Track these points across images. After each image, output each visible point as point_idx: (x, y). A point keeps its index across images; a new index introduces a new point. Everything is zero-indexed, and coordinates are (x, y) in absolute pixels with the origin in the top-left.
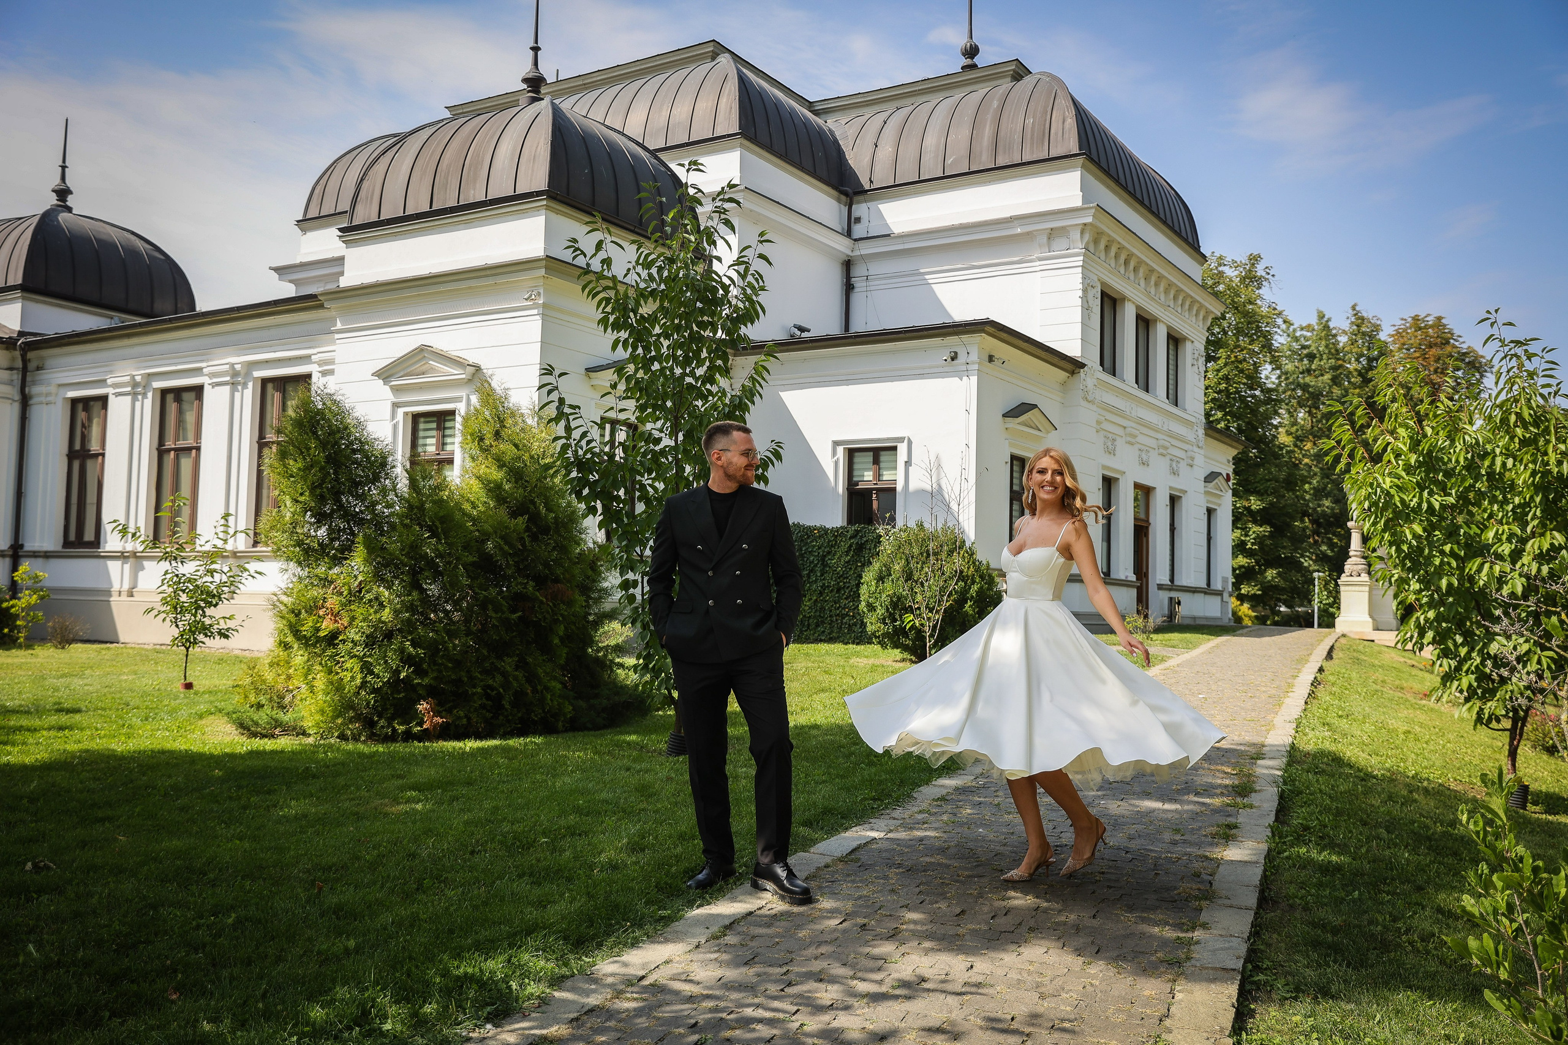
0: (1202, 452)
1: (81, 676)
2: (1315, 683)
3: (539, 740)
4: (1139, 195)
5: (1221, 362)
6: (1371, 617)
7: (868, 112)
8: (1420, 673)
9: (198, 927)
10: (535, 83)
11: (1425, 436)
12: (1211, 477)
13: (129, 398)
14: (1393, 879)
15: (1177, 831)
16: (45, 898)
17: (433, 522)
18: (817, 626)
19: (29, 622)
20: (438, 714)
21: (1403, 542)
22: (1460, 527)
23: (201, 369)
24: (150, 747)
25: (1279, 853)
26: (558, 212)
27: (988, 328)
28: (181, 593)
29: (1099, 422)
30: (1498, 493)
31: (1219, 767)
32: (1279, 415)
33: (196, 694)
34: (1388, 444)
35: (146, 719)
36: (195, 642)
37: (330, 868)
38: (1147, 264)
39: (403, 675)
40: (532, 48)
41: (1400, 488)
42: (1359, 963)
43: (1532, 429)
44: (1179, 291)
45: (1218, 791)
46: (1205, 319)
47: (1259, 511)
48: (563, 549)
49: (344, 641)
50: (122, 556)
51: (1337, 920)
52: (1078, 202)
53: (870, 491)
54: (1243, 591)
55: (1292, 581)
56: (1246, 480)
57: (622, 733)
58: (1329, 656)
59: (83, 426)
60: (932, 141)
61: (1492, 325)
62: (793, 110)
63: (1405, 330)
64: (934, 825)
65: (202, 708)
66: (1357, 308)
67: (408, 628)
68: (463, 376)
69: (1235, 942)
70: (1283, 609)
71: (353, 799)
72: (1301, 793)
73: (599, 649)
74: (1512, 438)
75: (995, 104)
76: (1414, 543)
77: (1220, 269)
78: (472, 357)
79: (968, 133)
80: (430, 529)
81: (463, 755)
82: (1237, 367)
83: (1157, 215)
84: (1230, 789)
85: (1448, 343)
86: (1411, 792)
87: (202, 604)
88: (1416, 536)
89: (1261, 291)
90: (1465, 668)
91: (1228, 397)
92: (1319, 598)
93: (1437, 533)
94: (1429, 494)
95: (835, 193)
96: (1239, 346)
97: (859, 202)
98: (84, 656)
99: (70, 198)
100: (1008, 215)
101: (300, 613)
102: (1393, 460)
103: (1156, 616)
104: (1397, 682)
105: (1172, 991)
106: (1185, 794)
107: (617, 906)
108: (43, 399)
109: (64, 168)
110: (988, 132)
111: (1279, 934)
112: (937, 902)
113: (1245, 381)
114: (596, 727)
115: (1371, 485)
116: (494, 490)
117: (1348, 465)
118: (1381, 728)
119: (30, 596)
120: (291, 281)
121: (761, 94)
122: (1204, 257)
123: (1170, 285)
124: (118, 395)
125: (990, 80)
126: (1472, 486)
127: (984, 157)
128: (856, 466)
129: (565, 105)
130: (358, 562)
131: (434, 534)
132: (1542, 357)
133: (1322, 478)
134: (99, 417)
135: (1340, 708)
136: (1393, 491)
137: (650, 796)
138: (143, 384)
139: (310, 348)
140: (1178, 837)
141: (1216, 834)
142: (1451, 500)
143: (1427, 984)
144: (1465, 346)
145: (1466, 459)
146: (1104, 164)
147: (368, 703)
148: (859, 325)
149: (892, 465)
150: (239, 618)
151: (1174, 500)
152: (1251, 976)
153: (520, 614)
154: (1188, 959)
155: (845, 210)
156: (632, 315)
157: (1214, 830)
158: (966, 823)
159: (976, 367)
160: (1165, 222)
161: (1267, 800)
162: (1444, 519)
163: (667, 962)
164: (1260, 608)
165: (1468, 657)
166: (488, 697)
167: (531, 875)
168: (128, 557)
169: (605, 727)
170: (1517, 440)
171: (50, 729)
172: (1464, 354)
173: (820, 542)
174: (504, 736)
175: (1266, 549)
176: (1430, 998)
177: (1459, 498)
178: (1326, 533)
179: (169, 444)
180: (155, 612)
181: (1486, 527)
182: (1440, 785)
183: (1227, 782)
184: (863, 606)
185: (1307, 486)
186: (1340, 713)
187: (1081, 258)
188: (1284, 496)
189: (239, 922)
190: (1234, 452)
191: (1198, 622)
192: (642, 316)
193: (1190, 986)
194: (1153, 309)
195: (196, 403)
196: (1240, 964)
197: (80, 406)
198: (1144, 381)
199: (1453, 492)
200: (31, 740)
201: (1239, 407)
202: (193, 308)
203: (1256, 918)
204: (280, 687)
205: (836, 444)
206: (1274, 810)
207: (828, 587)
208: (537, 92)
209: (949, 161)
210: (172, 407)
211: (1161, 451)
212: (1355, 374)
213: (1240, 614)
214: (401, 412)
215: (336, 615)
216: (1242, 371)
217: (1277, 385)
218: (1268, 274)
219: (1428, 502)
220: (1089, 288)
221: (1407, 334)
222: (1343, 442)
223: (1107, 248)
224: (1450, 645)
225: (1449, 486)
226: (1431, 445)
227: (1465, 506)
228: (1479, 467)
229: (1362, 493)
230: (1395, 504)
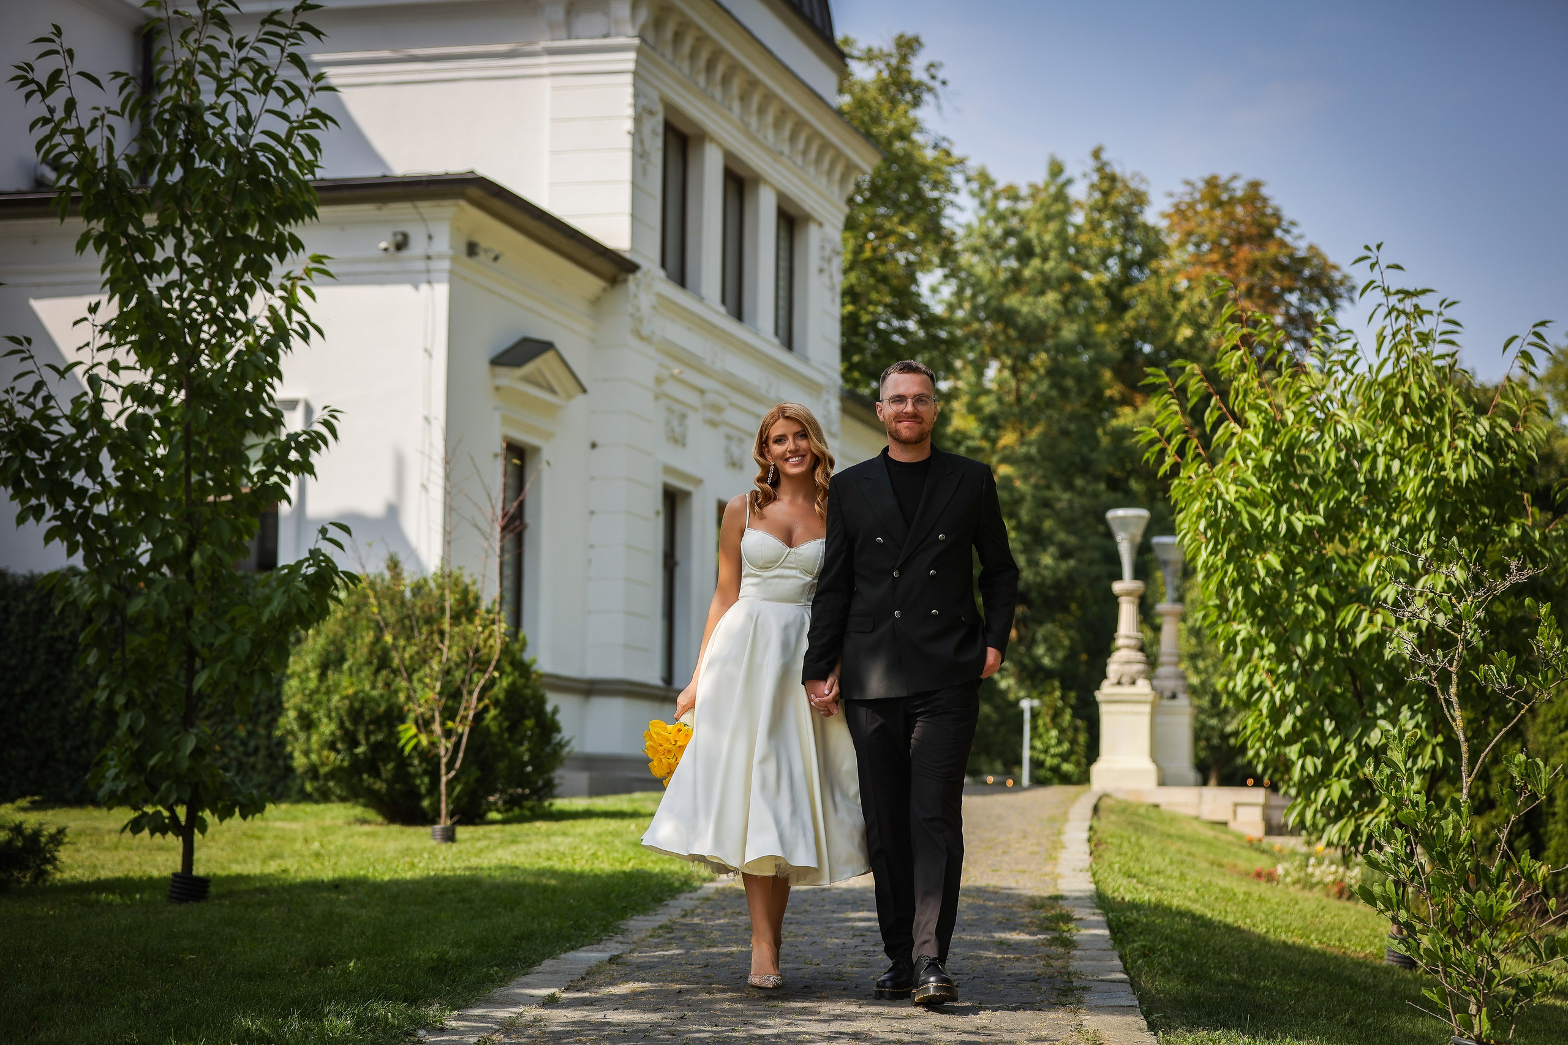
6: (1154, 756)
8: (1242, 851)
11: (1284, 424)
21: (1253, 580)
27: (474, 192)
29: (659, 381)
30: (1380, 510)
34: (1233, 434)
38: (746, 71)
41: (1251, 502)
43: (1425, 418)
44: (800, 123)
46: (844, 179)
58: (1096, 815)
61: (1372, 266)
63: (1191, 206)
66: (1103, 155)
74: (1398, 432)
76: (1268, 581)
82: (874, 270)
85: (1271, 235)
88: (1269, 570)
89: (919, 114)
93: (1299, 570)
94: (1288, 510)
102: (1239, 459)
113: (888, 299)
115: (1210, 495)
122: (840, 52)
123: (785, 112)
126: (1346, 500)
132: (1440, 314)
136: (1239, 506)
142: (1319, 519)
144: (1302, 243)
145: (1338, 459)
154: (1080, 1002)
159: (446, 265)
162: (1306, 548)
165: (1340, 751)
170: (1405, 434)
172: (1304, 261)
177: (1328, 515)
181: (1364, 561)
184: (289, 719)
187: (632, 55)
194: (755, 159)
198: (735, 299)
199: (1321, 506)
212: (1099, 292)
216: (884, 279)
217: (951, 307)
218: (933, 77)
219: (1288, 521)
220: (645, 116)
221: (1196, 213)
222: (1168, 430)
223: (678, 37)
224: (1316, 737)
225: (1316, 497)
226: (1292, 437)
227: (1337, 529)
228: (1355, 472)
229: (1196, 507)
230: (1241, 525)
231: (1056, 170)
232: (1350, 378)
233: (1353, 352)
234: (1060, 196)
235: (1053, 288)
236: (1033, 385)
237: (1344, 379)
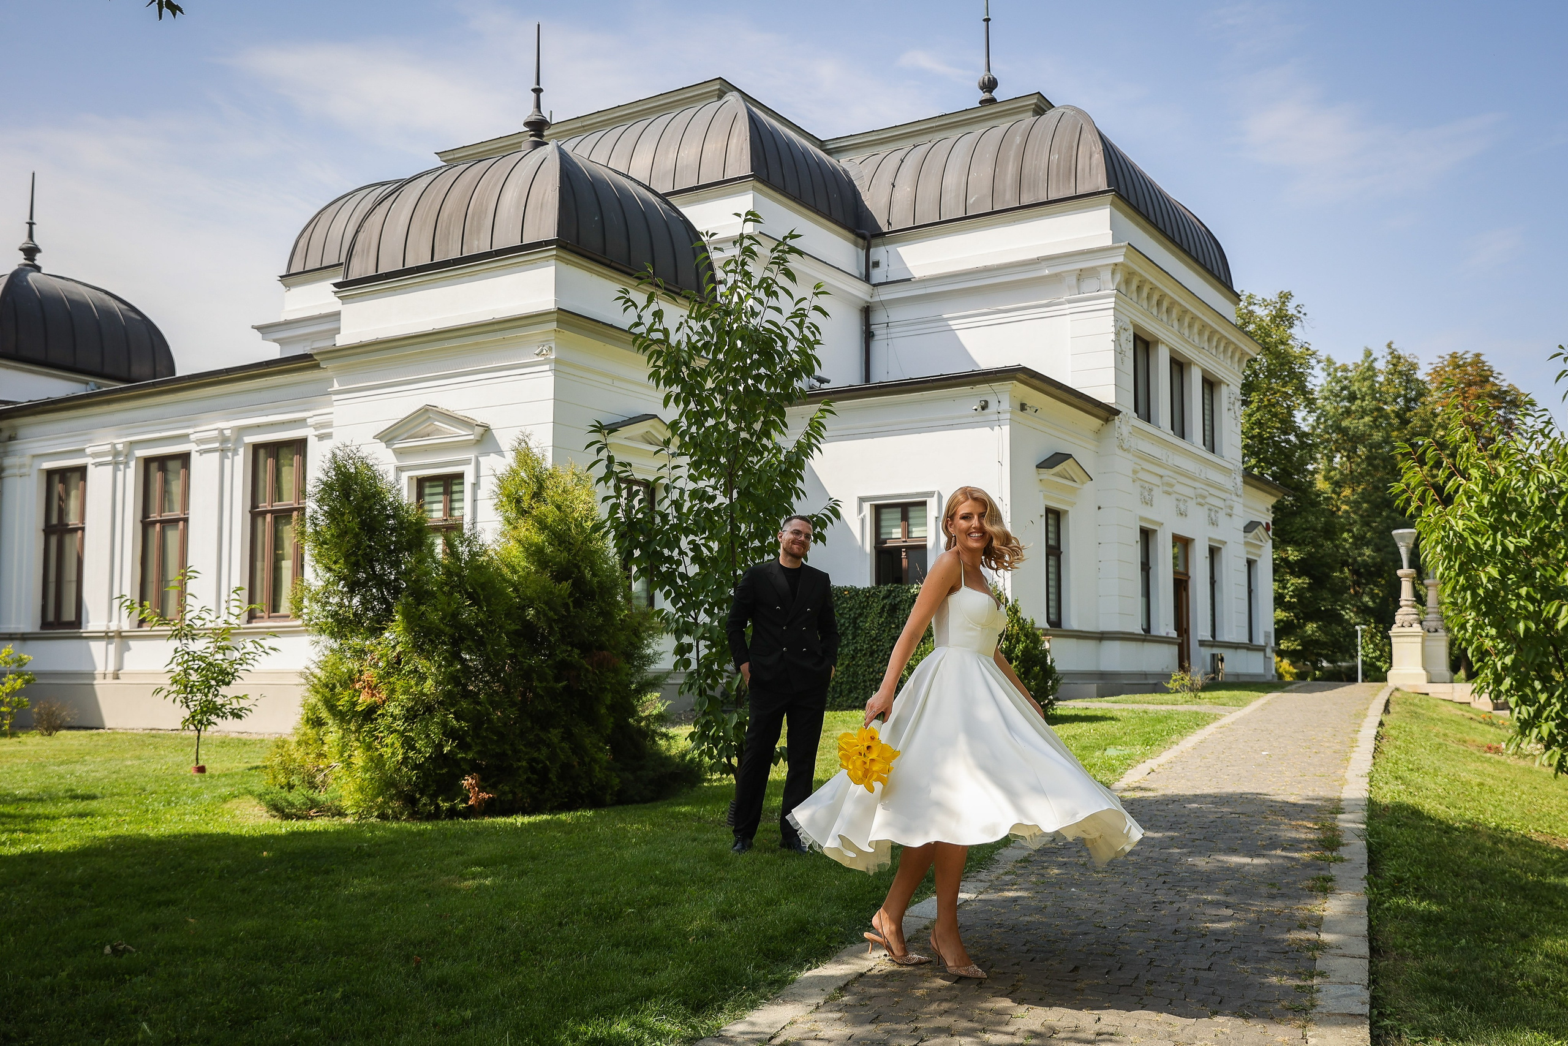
0: (1241, 500)
1: (83, 762)
2: (1379, 737)
3: (590, 813)
4: (1169, 232)
5: (1254, 406)
6: (1425, 669)
7: (883, 150)
8: (1479, 725)
9: (306, 1002)
10: (538, 127)
11: (1497, 476)
12: (1250, 527)
13: (110, 468)
14: (1496, 927)
15: (1273, 885)
16: (136, 980)
17: (474, 590)
18: (850, 691)
19: (14, 708)
20: (482, 789)
21: (1478, 586)
22: (1536, 569)
23: (187, 435)
24: (183, 831)
25: (1379, 904)
26: (568, 262)
27: (1019, 376)
28: (191, 672)
29: (1135, 472)
31: (1300, 823)
32: (1315, 460)
33: (212, 777)
34: (1460, 485)
35: (169, 804)
36: (209, 723)
37: (420, 943)
38: (1180, 305)
39: (446, 750)
40: (534, 90)
41: (1474, 532)
42: (1480, 1008)
44: (1214, 332)
45: (1305, 846)
46: (1240, 360)
47: (1297, 562)
48: (607, 615)
49: (383, 715)
50: (107, 636)
51: (1451, 968)
52: (1108, 242)
53: (899, 548)
54: (1282, 647)
55: (1333, 635)
56: (1282, 530)
57: (672, 805)
58: (1386, 710)
59: (60, 498)
60: (952, 179)
62: (806, 150)
63: (1442, 369)
64: (1023, 886)
65: (225, 791)
66: (1393, 346)
67: (448, 701)
68: (472, 437)
69: (1357, 989)
70: (1325, 664)
71: (417, 877)
72: (1388, 846)
73: (642, 719)
75: (1018, 140)
76: (1490, 586)
77: (1250, 308)
78: (480, 417)
79: (990, 172)
80: (470, 596)
81: (515, 830)
82: (1270, 411)
83: (1188, 253)
84: (1317, 843)
85: (1487, 381)
86: (1495, 843)
87: (213, 683)
88: (1491, 579)
89: (1292, 331)
90: (1545, 715)
91: (1261, 443)
92: (1364, 651)
93: (1512, 577)
94: (1502, 536)
95: (851, 236)
96: (1272, 389)
97: (877, 246)
98: (76, 743)
99: (38, 256)
100: (1035, 256)
101: (334, 686)
102: (1466, 502)
103: (1198, 674)
104: (1459, 736)
105: (1304, 1037)
106: (1271, 850)
107: (725, 971)
108: (16, 471)
109: (31, 224)
110: (1011, 170)
111: (1396, 981)
112: (1047, 960)
113: (1279, 425)
114: (644, 800)
115: (1444, 528)
116: (535, 553)
117: (1419, 509)
118: (1454, 781)
119: (15, 680)
120: (275, 341)
121: (773, 134)
122: (1238, 296)
123: (1204, 326)
124: (97, 465)
125: (1010, 115)
126: (1548, 527)
127: (1008, 196)
128: (883, 523)
129: (568, 147)
130: (395, 634)
131: (476, 602)
133: (1362, 526)
134: (77, 489)
135: (1409, 762)
136: (1466, 534)
137: (725, 865)
138: (125, 452)
139: (305, 410)
140: (1275, 891)
141: (1313, 887)
142: (1526, 542)
143: (1552, 1025)
144: (1505, 384)
145: (1541, 499)
146: (1133, 200)
147: (410, 780)
148: (880, 375)
149: (921, 521)
150: (252, 697)
151: (1213, 552)
152: (1377, 1021)
153: (565, 683)
154: (1313, 1006)
155: (863, 253)
156: (684, 369)
157: (1310, 883)
158: (1057, 883)
159: (1008, 416)
160: (1196, 261)
161: (1356, 850)
162: (1517, 562)
163: (792, 1023)
164: (1301, 664)
165: (1548, 702)
166: (533, 770)
167: (627, 944)
168: (112, 637)
169: (652, 800)
171: (70, 816)
172: (1506, 393)
173: (851, 603)
174: (554, 810)
175: (1306, 602)
176: (1557, 1038)
177: (1534, 539)
178: (1367, 584)
179: (154, 516)
180: (164, 693)
181: (1562, 569)
182: (1523, 836)
183: (1311, 836)
185: (1345, 535)
186: (1411, 766)
187: (1113, 300)
188: (1322, 546)
189: (346, 997)
190: (1273, 500)
191: (1242, 679)
192: (694, 370)
193: (1321, 1030)
194: (1187, 351)
195: (182, 472)
196: (1366, 1009)
197: (57, 478)
198: (1180, 427)
199: (1528, 532)
200: (53, 829)
201: (1273, 454)
202: (172, 369)
203: (1371, 967)
204: (309, 766)
205: (862, 500)
206: (1366, 862)
207: (861, 650)
208: (541, 136)
209: (970, 201)
210: (157, 477)
211: (1199, 500)
212: (1392, 415)
213: (1281, 670)
214: (405, 476)
215: (373, 688)
216: (1275, 415)
217: (1314, 428)
218: (1300, 312)
219: (1503, 544)
220: (1122, 331)
221: (1445, 371)
222: (1413, 485)
223: (1139, 288)
224: (1528, 691)
225: (1524, 527)
226: (1504, 485)
227: (1539, 547)
228: (1555, 508)
229: (1434, 536)
230: (1469, 547)
231: (1368, 354)
232: (1548, 441)
233: (1548, 422)
234: (1370, 368)
235: (1368, 415)
236: (1358, 465)
237: (1542, 443)
